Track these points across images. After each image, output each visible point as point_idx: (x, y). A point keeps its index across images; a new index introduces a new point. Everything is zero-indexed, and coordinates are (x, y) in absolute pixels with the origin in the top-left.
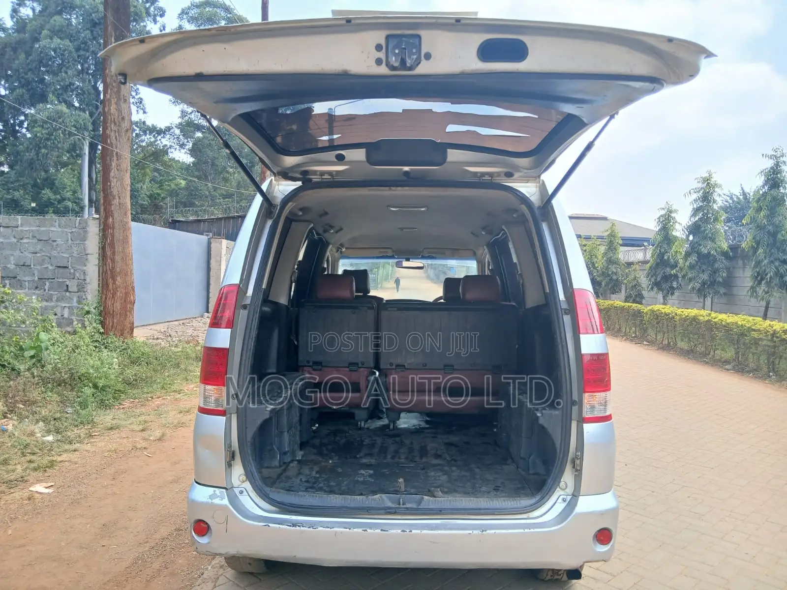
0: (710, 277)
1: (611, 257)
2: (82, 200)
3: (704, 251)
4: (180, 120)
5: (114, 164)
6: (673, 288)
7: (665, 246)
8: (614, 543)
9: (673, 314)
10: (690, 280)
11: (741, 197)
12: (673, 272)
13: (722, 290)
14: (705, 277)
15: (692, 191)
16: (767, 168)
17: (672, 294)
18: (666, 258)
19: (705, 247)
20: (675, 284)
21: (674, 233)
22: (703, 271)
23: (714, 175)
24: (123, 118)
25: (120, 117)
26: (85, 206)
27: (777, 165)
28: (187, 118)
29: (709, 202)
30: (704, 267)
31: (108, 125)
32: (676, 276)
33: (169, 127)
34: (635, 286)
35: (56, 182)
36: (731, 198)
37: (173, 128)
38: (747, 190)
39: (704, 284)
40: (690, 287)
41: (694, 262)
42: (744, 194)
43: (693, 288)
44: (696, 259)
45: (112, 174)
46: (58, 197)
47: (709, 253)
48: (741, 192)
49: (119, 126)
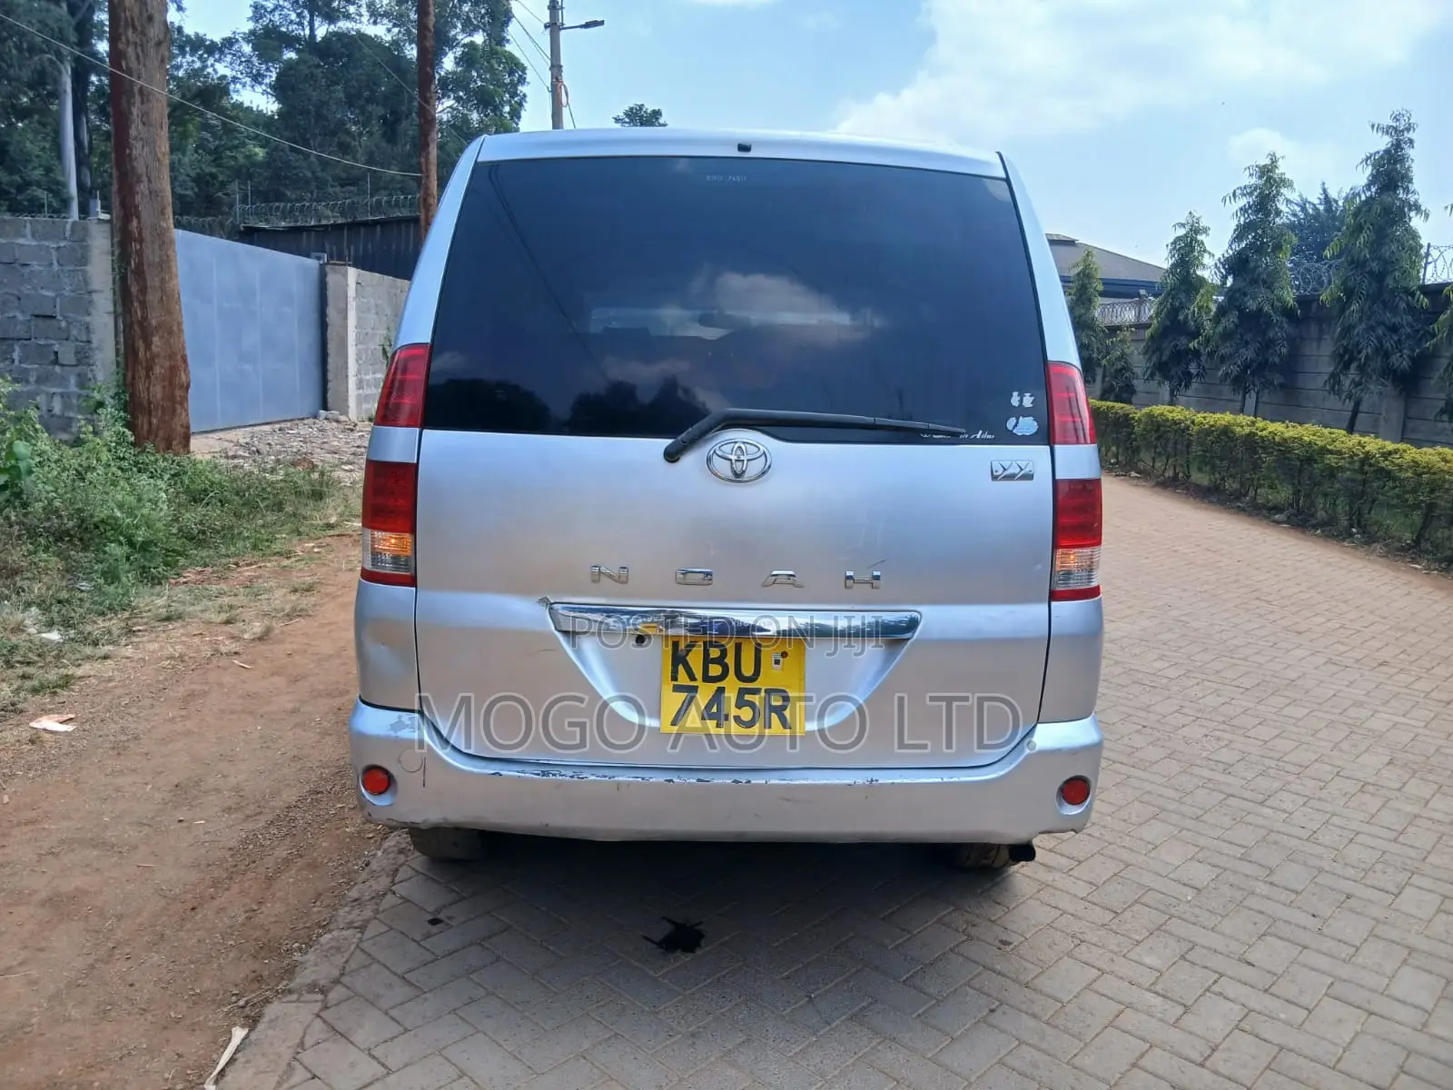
0: (1258, 355)
1: (1080, 316)
2: (65, 185)
3: (1252, 305)
4: (250, 26)
5: (135, 111)
6: (1189, 375)
7: (1182, 296)
8: (1090, 802)
9: (1188, 422)
10: (1223, 359)
11: (1321, 208)
12: (1193, 344)
13: (1278, 380)
14: (1248, 354)
15: (1238, 192)
16: (1378, 152)
17: (1187, 386)
18: (1181, 317)
19: (1254, 299)
20: (1193, 369)
21: (1199, 273)
22: (1247, 343)
23: (1280, 163)
24: (150, 18)
25: (145, 15)
26: (72, 198)
27: (1398, 146)
28: (265, 21)
29: (1267, 214)
30: (1248, 337)
31: (121, 30)
32: (1197, 353)
33: (230, 38)
34: (1121, 370)
35: (11, 148)
36: (1303, 209)
37: (237, 40)
38: (1333, 194)
39: (1246, 366)
40: (1221, 372)
41: (1232, 325)
42: (1327, 200)
43: (1227, 375)
44: (1236, 320)
45: (133, 132)
46: (17, 178)
47: (1260, 310)
48: (1322, 197)
49: (143, 33)
